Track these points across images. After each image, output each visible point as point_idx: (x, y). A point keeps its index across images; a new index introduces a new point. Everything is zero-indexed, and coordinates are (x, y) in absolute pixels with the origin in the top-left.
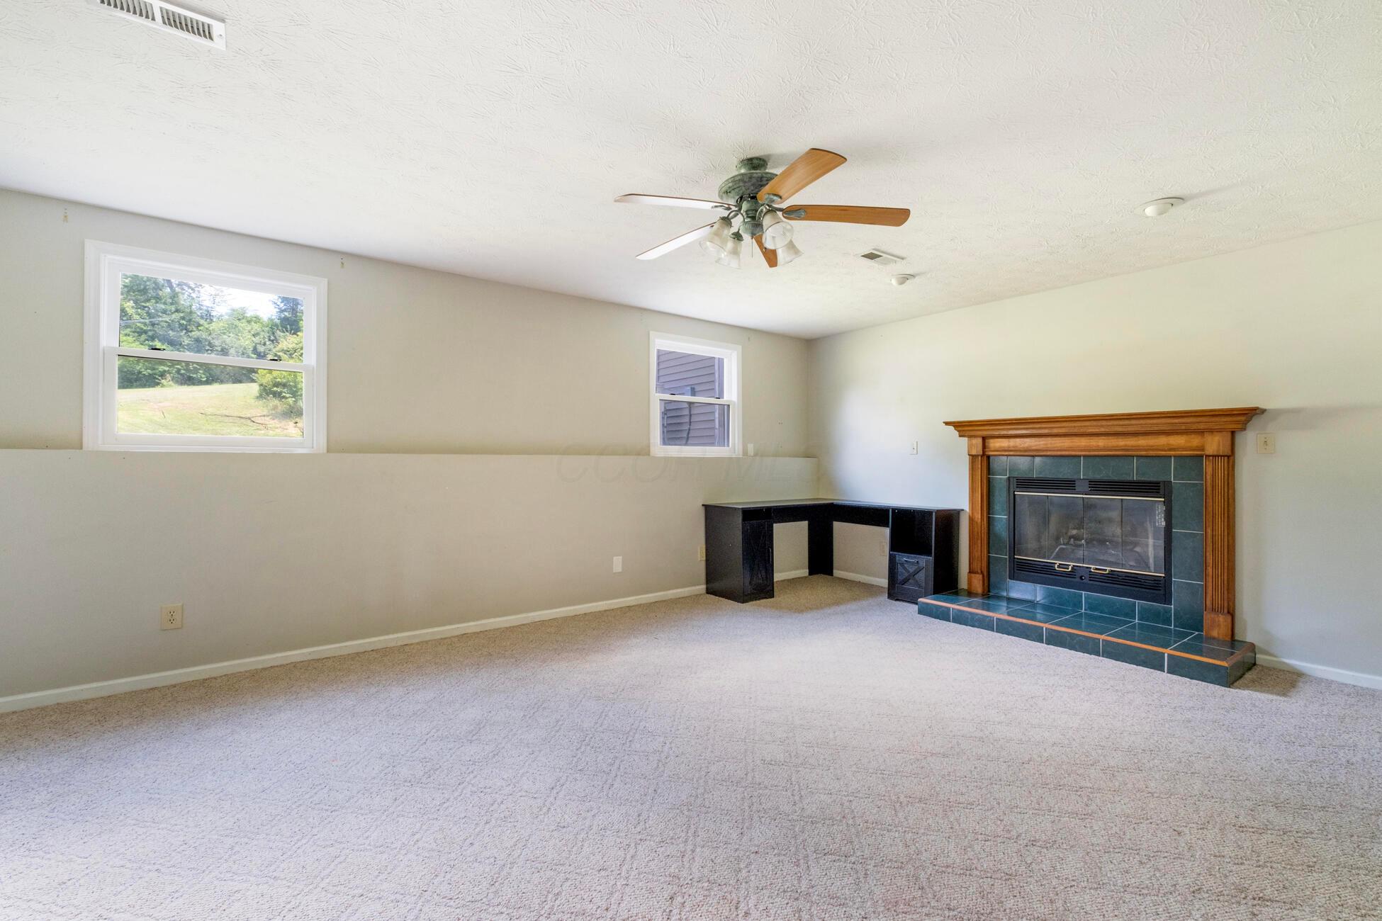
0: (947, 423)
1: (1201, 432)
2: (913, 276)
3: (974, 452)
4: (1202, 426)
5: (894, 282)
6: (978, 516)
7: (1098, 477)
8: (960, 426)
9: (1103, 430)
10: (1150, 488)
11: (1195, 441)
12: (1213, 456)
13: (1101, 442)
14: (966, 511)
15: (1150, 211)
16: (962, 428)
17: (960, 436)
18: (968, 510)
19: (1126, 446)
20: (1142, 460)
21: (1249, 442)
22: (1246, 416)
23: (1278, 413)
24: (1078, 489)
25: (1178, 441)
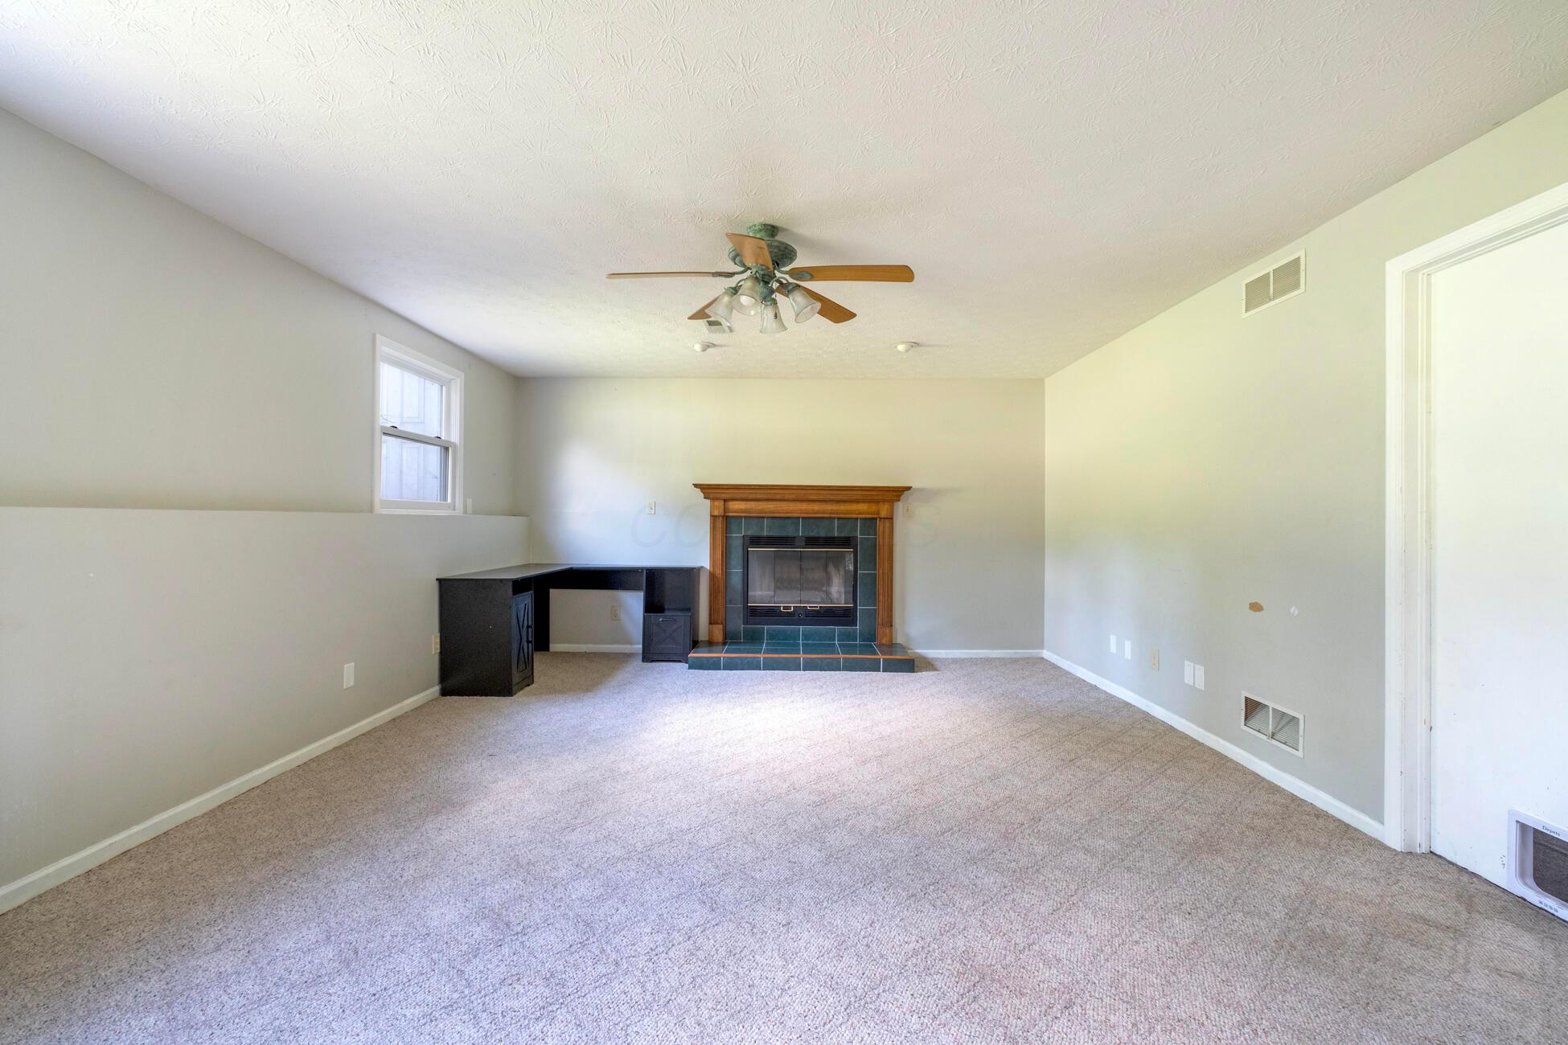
0: (696, 486)
1: (877, 502)
2: (714, 345)
3: (716, 513)
4: (879, 497)
5: (698, 347)
6: (719, 572)
7: (812, 534)
8: (705, 489)
9: (820, 497)
10: (847, 542)
11: (874, 508)
12: (884, 518)
13: (816, 507)
14: (706, 569)
15: (901, 348)
16: (707, 490)
17: (705, 498)
18: (708, 568)
19: (832, 510)
20: (840, 521)
21: (900, 507)
22: (897, 493)
23: (921, 490)
24: (797, 544)
25: (863, 507)
